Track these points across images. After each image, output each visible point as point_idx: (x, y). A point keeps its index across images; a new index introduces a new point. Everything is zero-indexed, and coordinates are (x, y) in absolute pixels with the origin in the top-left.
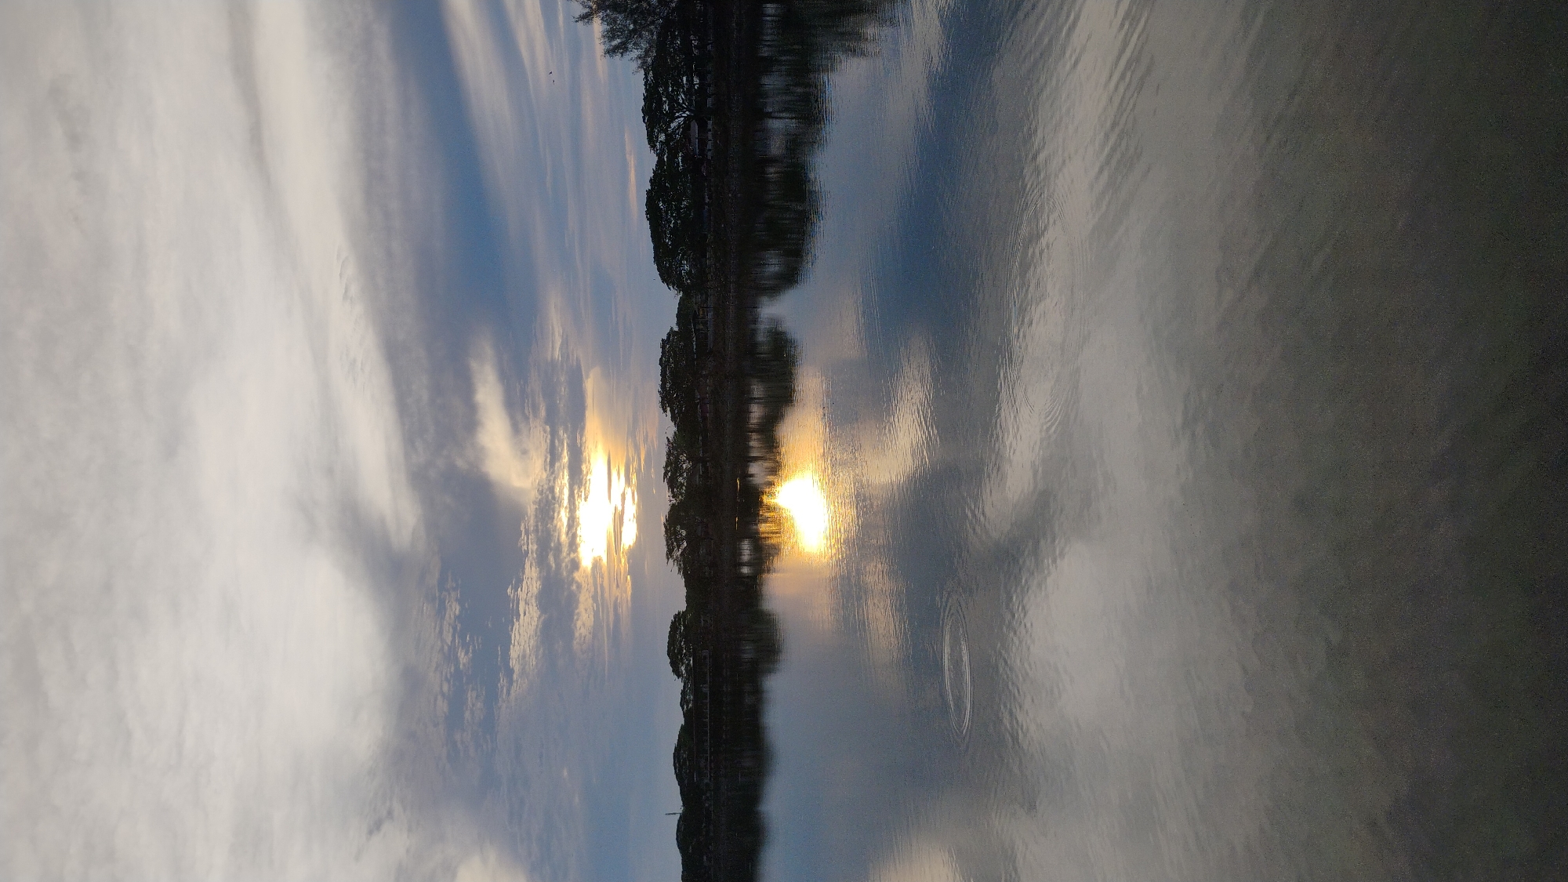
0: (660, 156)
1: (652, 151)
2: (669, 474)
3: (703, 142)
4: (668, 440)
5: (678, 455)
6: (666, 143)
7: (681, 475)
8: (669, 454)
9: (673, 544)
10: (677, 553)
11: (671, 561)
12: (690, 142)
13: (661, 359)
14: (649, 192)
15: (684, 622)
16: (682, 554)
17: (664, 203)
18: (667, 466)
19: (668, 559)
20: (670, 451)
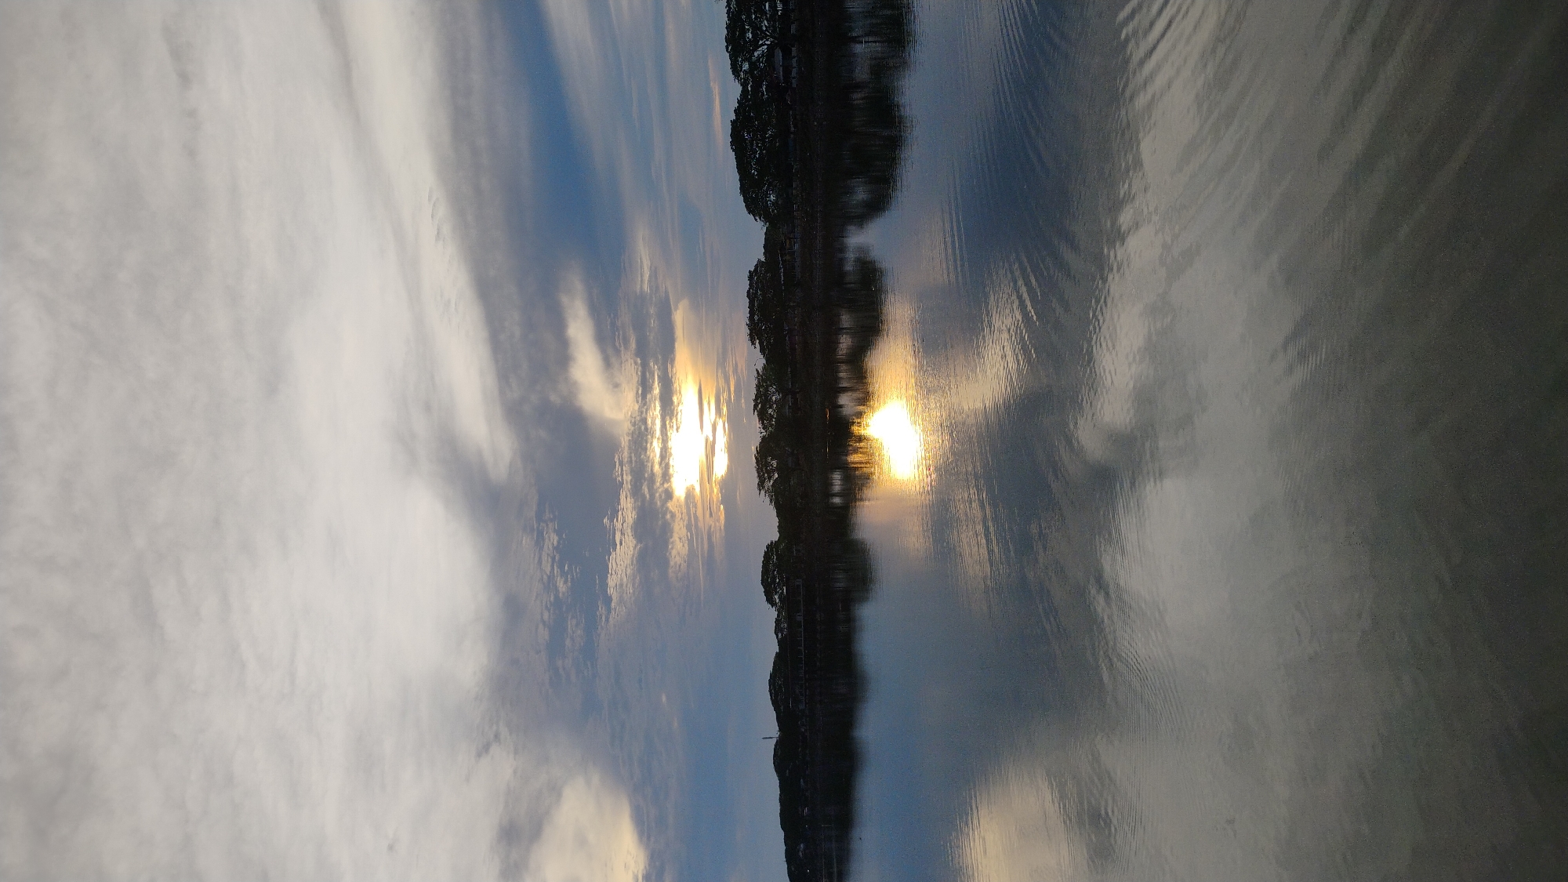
0: (744, 85)
1: (737, 80)
3: (787, 71)
5: (768, 386)
6: (750, 72)
7: (770, 407)
10: (769, 484)
12: (774, 69)
13: (748, 292)
14: (733, 123)
15: (777, 551)
17: (748, 133)
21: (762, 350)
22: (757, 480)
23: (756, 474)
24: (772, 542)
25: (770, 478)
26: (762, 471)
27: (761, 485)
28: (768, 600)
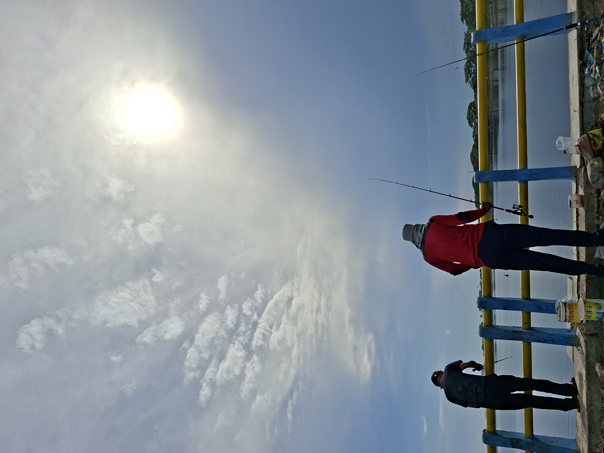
2: (466, 47)
4: (465, 33)
8: (465, 39)
9: (468, 76)
10: (470, 79)
11: (468, 83)
15: (474, 106)
16: (472, 79)
18: (465, 44)
19: (466, 82)
20: (466, 38)
21: (467, 24)
22: (465, 78)
23: (465, 76)
24: (471, 102)
25: (471, 77)
26: (467, 74)
27: (467, 80)
28: (470, 125)
